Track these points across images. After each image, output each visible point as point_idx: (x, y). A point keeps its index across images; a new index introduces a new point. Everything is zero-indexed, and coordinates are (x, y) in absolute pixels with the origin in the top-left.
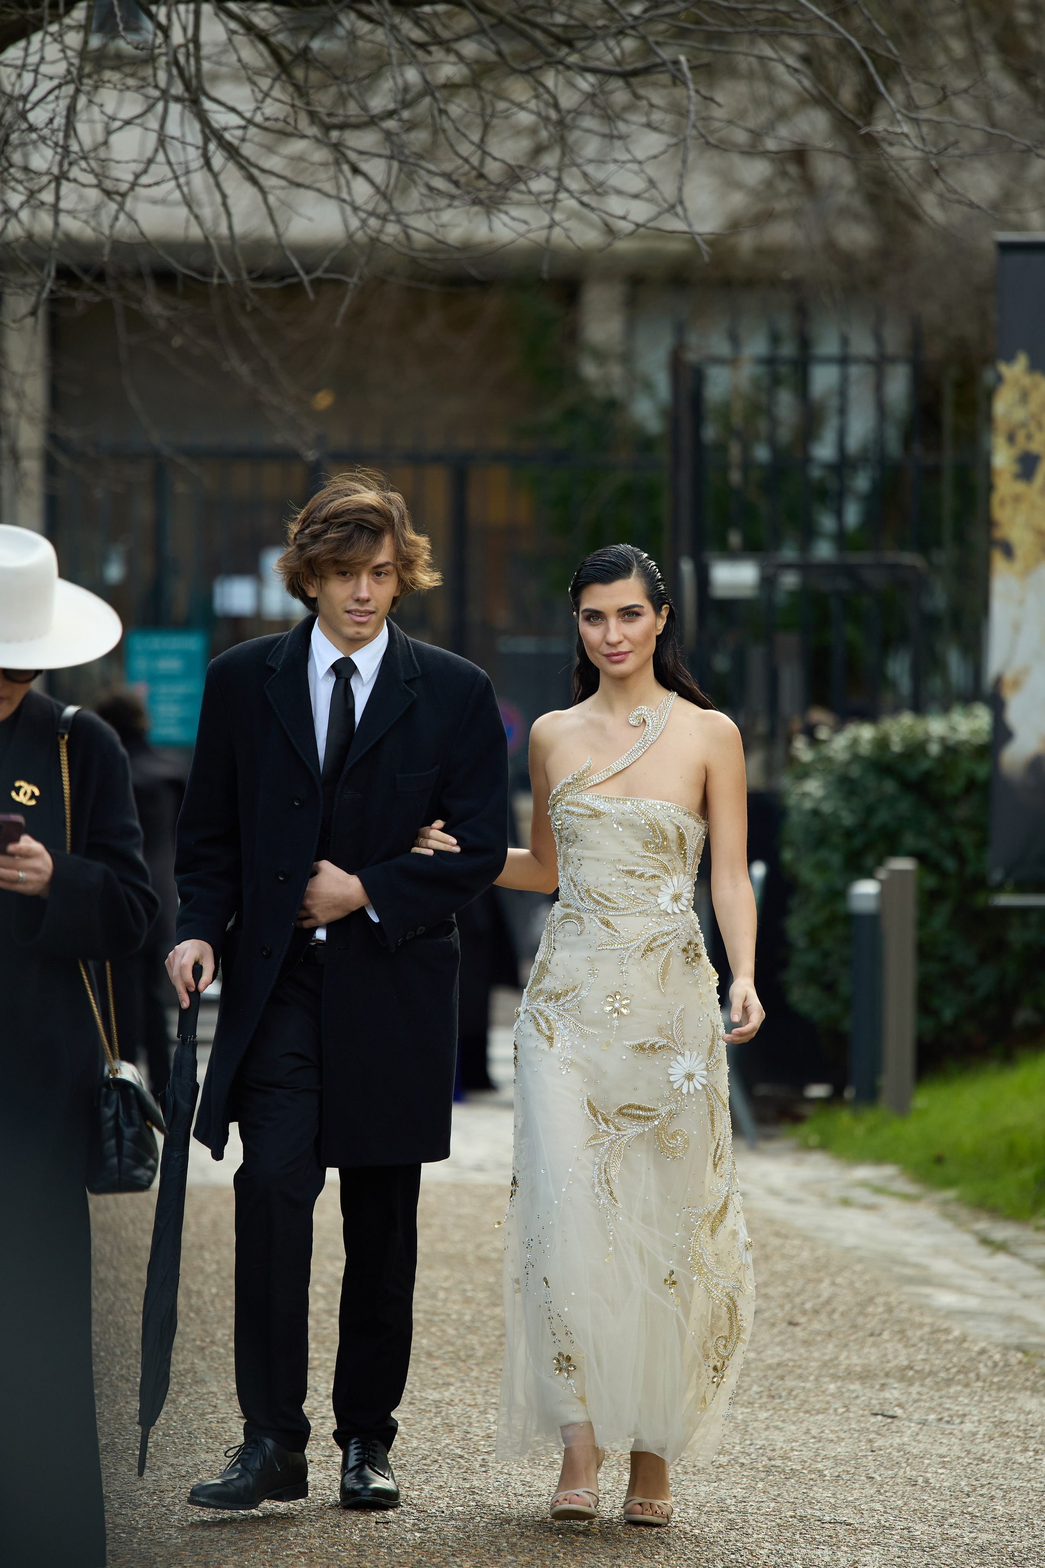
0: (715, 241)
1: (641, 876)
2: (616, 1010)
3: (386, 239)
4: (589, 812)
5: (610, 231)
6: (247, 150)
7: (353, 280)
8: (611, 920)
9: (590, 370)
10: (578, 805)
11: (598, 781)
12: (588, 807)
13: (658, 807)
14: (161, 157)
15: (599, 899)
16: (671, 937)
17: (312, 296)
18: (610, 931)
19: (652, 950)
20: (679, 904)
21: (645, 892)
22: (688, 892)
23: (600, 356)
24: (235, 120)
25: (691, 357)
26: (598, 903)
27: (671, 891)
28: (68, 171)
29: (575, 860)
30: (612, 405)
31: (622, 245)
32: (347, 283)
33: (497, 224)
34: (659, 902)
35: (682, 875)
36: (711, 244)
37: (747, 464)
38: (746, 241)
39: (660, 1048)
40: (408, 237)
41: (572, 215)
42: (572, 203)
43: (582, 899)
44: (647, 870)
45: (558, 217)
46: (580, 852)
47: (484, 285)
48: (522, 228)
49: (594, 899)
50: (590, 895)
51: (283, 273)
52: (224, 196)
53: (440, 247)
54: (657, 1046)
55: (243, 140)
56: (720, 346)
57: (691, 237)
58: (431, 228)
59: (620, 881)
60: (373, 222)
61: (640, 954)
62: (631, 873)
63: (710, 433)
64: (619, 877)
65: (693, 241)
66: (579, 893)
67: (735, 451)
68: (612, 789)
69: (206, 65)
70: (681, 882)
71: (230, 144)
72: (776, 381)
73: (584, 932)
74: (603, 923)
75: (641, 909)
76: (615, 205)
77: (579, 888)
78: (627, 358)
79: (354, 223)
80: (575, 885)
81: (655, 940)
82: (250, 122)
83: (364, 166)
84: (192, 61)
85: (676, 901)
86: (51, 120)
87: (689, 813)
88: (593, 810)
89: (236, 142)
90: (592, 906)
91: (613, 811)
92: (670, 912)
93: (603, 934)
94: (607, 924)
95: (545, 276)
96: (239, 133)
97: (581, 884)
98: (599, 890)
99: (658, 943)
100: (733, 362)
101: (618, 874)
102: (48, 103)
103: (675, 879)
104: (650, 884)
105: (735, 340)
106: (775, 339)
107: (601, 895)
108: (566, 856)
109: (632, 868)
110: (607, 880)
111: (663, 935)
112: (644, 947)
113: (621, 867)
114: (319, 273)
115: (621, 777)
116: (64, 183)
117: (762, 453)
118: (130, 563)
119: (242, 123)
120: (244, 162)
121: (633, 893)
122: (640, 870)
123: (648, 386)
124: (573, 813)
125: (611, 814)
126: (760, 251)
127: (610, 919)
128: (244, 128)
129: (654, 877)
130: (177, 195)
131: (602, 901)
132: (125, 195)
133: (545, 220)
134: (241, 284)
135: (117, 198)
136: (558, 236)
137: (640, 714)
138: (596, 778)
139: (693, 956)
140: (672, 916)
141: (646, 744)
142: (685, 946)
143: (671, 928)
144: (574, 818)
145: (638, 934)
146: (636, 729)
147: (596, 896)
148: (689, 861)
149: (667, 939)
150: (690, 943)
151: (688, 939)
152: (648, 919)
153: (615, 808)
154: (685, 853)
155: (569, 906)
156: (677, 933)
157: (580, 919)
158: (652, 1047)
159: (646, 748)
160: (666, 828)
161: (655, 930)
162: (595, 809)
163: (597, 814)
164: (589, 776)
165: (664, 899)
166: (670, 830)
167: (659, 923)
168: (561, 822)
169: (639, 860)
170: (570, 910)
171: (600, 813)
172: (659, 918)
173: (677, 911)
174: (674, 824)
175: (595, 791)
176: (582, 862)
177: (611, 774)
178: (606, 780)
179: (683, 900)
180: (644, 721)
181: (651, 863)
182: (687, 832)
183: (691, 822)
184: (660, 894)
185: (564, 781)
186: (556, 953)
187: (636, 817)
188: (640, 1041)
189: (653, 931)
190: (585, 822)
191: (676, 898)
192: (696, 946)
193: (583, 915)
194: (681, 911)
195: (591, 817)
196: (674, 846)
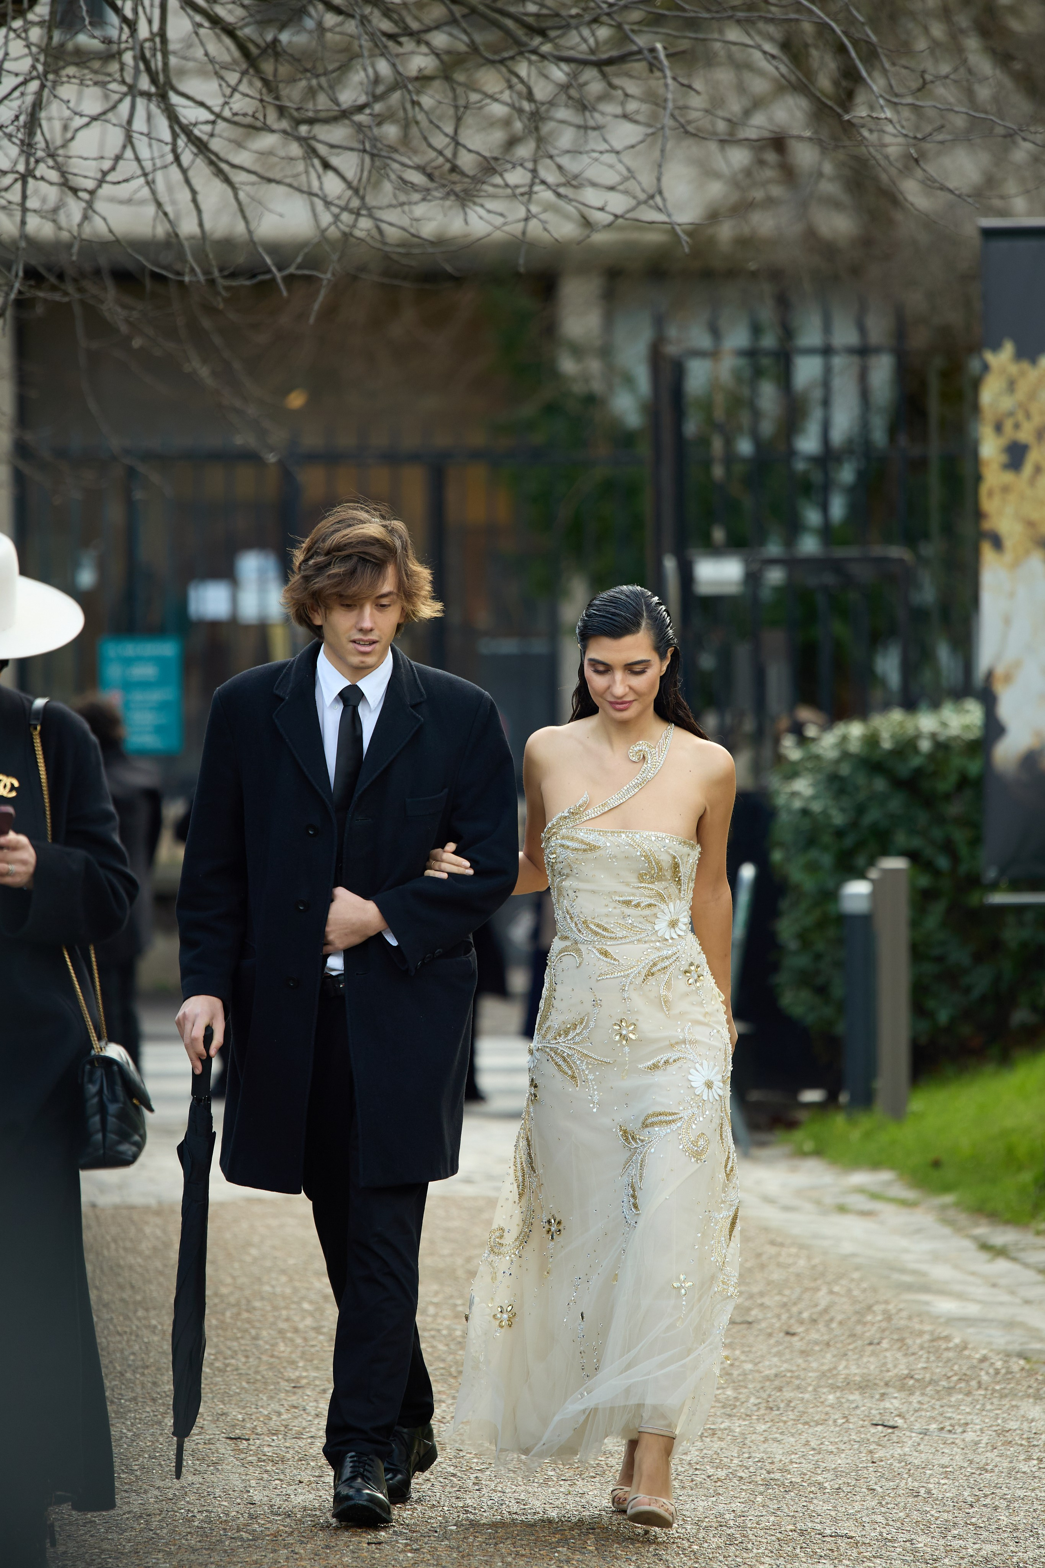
0: (694, 231)
1: (637, 905)
2: (625, 1037)
3: (358, 233)
4: (584, 847)
5: (587, 223)
6: (216, 145)
7: (327, 276)
8: (608, 949)
9: (568, 365)
10: (572, 839)
11: (594, 816)
12: (582, 842)
13: (653, 838)
14: (129, 154)
15: (597, 929)
16: (671, 961)
17: (285, 293)
18: (609, 960)
19: (653, 974)
20: (677, 929)
21: (642, 920)
22: (684, 917)
23: (578, 351)
24: (204, 115)
25: (671, 350)
26: (596, 934)
27: (668, 918)
28: (35, 168)
29: (570, 892)
30: (591, 400)
31: (599, 238)
32: (320, 279)
33: (473, 217)
34: (657, 928)
35: (678, 902)
36: (690, 234)
37: (730, 458)
38: (726, 232)
39: (675, 1061)
40: (380, 231)
41: (548, 207)
42: (549, 195)
43: (580, 931)
44: (643, 899)
45: (534, 209)
46: (575, 885)
47: (457, 280)
48: (497, 219)
49: (591, 930)
50: (588, 926)
51: (255, 270)
52: (194, 192)
55: (212, 135)
56: (701, 339)
57: (671, 229)
58: (405, 222)
59: (618, 911)
60: (346, 217)
61: (641, 979)
62: (627, 903)
63: (691, 427)
64: (615, 908)
65: (673, 232)
66: (576, 924)
67: (717, 445)
68: (608, 823)
69: (173, 60)
70: (677, 908)
71: (199, 139)
72: (758, 373)
73: (583, 965)
74: (601, 953)
75: (640, 937)
76: (591, 196)
77: (576, 919)
78: (606, 352)
79: (326, 218)
80: (571, 918)
81: (655, 964)
82: (218, 116)
83: (334, 161)
84: (159, 56)
85: (674, 927)
86: (17, 117)
87: (684, 842)
89: (205, 138)
90: (590, 937)
91: (608, 844)
92: (668, 937)
93: (603, 965)
94: (605, 954)
95: (522, 270)
96: (208, 128)
97: (578, 916)
98: (596, 921)
99: (659, 967)
100: (713, 354)
101: (614, 905)
102: (11, 100)
103: (671, 905)
104: (647, 912)
105: (715, 332)
106: (756, 330)
107: (598, 926)
108: (560, 890)
109: (628, 898)
110: (605, 910)
111: (663, 959)
112: (644, 972)
113: (617, 898)
114: (292, 270)
115: (617, 812)
116: (31, 181)
117: (745, 447)
118: (102, 569)
119: (211, 117)
120: (213, 158)
121: (630, 921)
122: (636, 900)
123: (629, 380)
124: (568, 847)
125: (607, 847)
127: (608, 948)
128: (213, 122)
129: (650, 905)
130: (145, 192)
131: (600, 931)
132: (92, 193)
133: (522, 213)
134: (212, 282)
135: (85, 195)
136: (534, 228)
137: (640, 751)
138: (591, 813)
139: (696, 977)
140: (670, 941)
141: (644, 780)
142: (686, 968)
143: (670, 952)
144: (569, 852)
145: (638, 961)
146: (635, 765)
147: (593, 927)
148: (684, 887)
149: (667, 963)
150: (692, 964)
151: (690, 960)
152: (647, 945)
153: (610, 841)
154: (679, 880)
155: (566, 938)
156: (677, 956)
157: (578, 951)
158: (666, 1062)
159: (644, 784)
160: (661, 858)
161: (654, 956)
162: (589, 844)
163: (592, 848)
164: (585, 810)
165: (661, 926)
166: (665, 860)
167: (658, 949)
168: (554, 856)
169: (634, 891)
170: (568, 943)
171: (595, 846)
172: (658, 944)
173: (675, 936)
174: (669, 853)
175: (590, 825)
176: (577, 894)
177: (607, 809)
178: (603, 814)
179: (680, 924)
180: (644, 757)
181: (647, 892)
182: (682, 859)
183: (686, 850)
184: (657, 921)
185: (560, 815)
186: (558, 987)
187: (631, 849)
188: (654, 1061)
189: (652, 957)
190: (580, 856)
191: (673, 924)
192: (698, 967)
193: (580, 946)
194: (679, 935)
195: (585, 850)
196: (668, 874)
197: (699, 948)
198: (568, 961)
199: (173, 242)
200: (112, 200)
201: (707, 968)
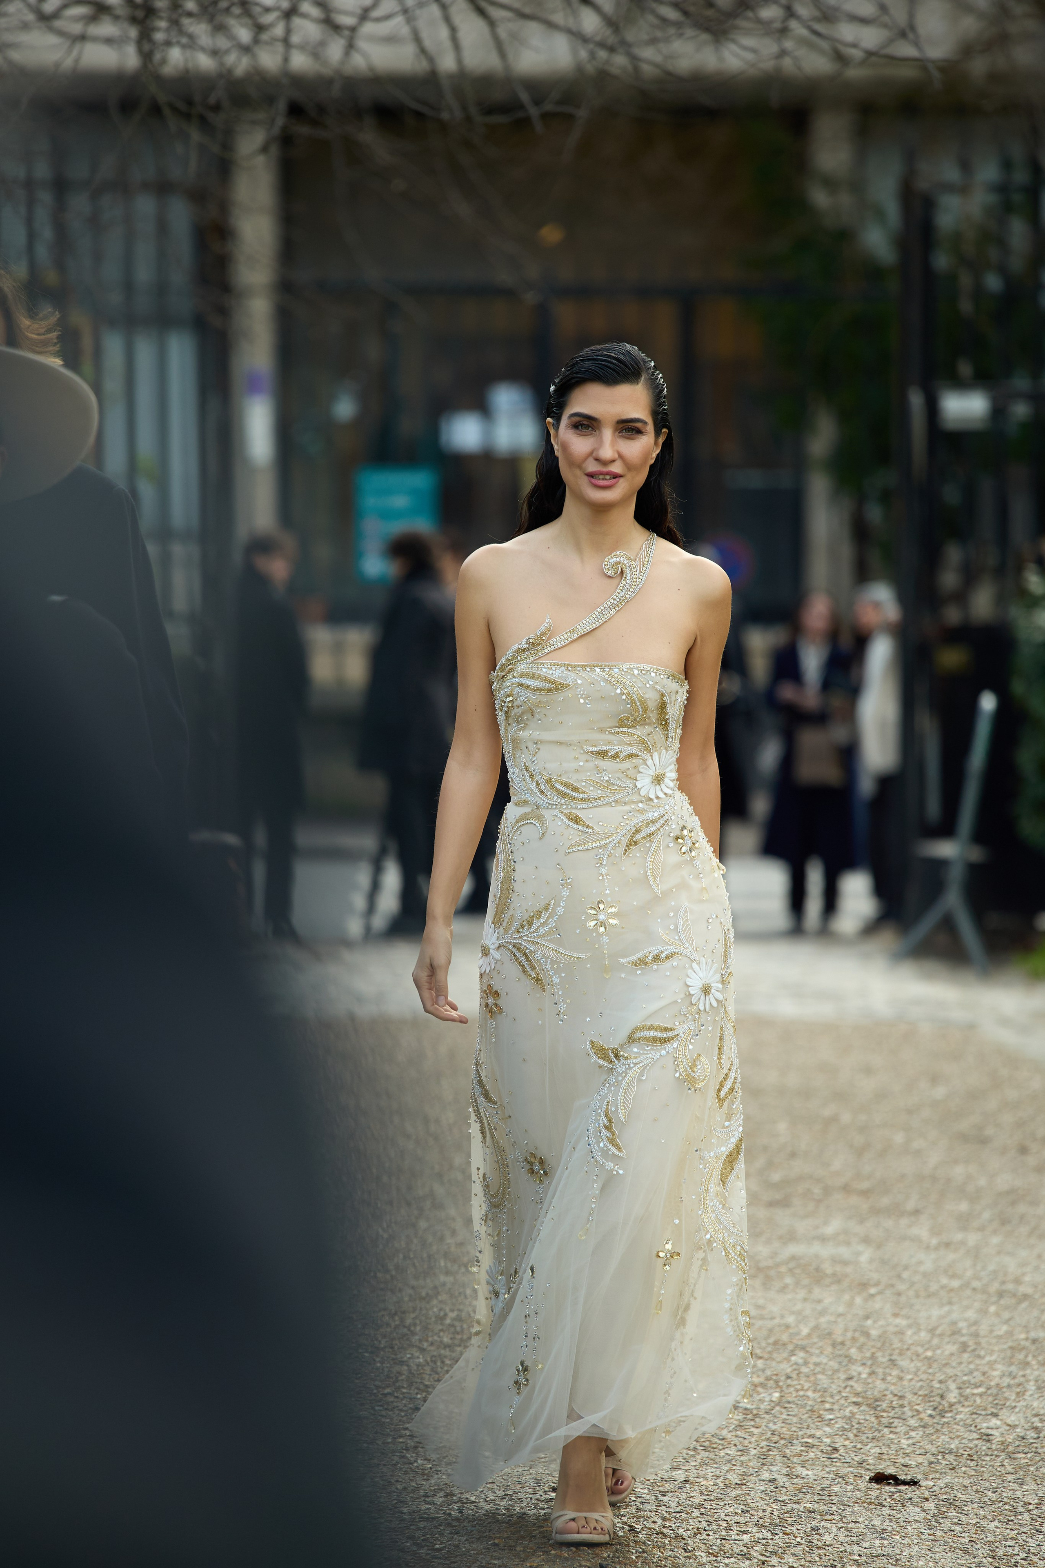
0: (948, 68)
1: (615, 757)
2: (603, 924)
3: (614, 71)
4: (548, 686)
5: (840, 58)
7: (582, 114)
8: (580, 814)
9: (819, 198)
10: (533, 677)
11: (560, 646)
12: (546, 680)
13: (636, 672)
15: (564, 789)
16: (658, 825)
17: (540, 130)
18: (580, 827)
19: (636, 843)
20: (663, 786)
21: (620, 775)
22: (671, 771)
23: (830, 184)
25: (922, 184)
26: (563, 795)
27: (652, 772)
28: (298, 5)
29: (532, 746)
30: (841, 235)
31: (853, 73)
32: (575, 117)
33: (726, 54)
34: (639, 785)
35: (664, 751)
36: (942, 70)
37: (979, 293)
38: (979, 67)
39: (667, 957)
40: (636, 69)
41: (803, 42)
42: (804, 32)
43: (542, 792)
44: (622, 748)
45: (788, 44)
46: (537, 735)
47: (711, 114)
48: (749, 56)
49: (557, 790)
50: (552, 786)
51: (511, 107)
52: (453, 30)
53: (669, 77)
54: (663, 956)
56: (951, 173)
57: (921, 63)
58: (658, 59)
59: (590, 765)
60: (602, 54)
61: (621, 850)
62: (602, 754)
63: (942, 261)
64: (587, 761)
65: (924, 69)
66: (538, 784)
67: (965, 280)
68: (577, 654)
70: (663, 759)
72: (1007, 207)
73: (547, 835)
74: (571, 819)
75: (617, 797)
76: (847, 32)
77: (537, 778)
78: (857, 186)
79: (583, 54)
80: (532, 776)
81: (638, 831)
85: (659, 783)
87: (673, 676)
88: (554, 682)
90: (556, 799)
91: (579, 682)
92: (652, 796)
93: (573, 834)
94: (576, 820)
97: (540, 774)
98: (564, 778)
99: (643, 834)
100: (964, 190)
101: (586, 757)
103: (656, 756)
104: (627, 764)
105: (966, 166)
106: (1007, 165)
107: (565, 785)
108: (516, 742)
109: (604, 748)
110: (574, 765)
111: (648, 824)
112: (625, 841)
113: (589, 748)
114: (548, 107)
115: (588, 639)
116: (295, 18)
117: (993, 282)
118: (363, 400)
121: (607, 778)
122: (613, 749)
123: (880, 214)
124: (528, 687)
125: (577, 686)
126: (994, 77)
127: (578, 813)
129: (631, 756)
130: (405, 31)
131: (569, 792)
132: (353, 29)
133: (774, 48)
134: (468, 119)
135: (346, 33)
136: (787, 63)
137: (618, 563)
138: (558, 641)
139: (690, 844)
140: (656, 801)
141: (621, 601)
142: (678, 833)
143: (656, 814)
144: (529, 693)
145: (617, 828)
146: (610, 580)
147: (560, 787)
148: (671, 733)
149: (653, 828)
150: (684, 828)
151: (681, 823)
152: (627, 808)
153: (582, 678)
154: (666, 723)
155: (525, 803)
156: (665, 819)
157: (540, 818)
158: (657, 958)
159: (623, 604)
160: (647, 696)
161: (636, 820)
162: (555, 682)
163: (557, 687)
164: (549, 639)
165: (644, 783)
166: (652, 698)
167: (641, 811)
168: (511, 699)
169: (611, 737)
170: (527, 809)
171: (562, 685)
172: (640, 805)
173: (661, 795)
174: (656, 690)
175: (558, 658)
176: (539, 746)
177: (576, 636)
178: (572, 642)
179: (666, 780)
180: (622, 572)
181: (626, 739)
182: (670, 698)
183: (673, 686)
184: (639, 777)
185: (516, 647)
186: (517, 867)
187: (609, 687)
188: (640, 955)
189: (635, 821)
190: (543, 697)
191: (658, 780)
192: (690, 831)
193: (544, 812)
194: (665, 794)
195: (549, 690)
196: (653, 716)
197: (691, 809)
198: (529, 832)
199: (432, 78)
200: (373, 39)
201: (702, 834)
